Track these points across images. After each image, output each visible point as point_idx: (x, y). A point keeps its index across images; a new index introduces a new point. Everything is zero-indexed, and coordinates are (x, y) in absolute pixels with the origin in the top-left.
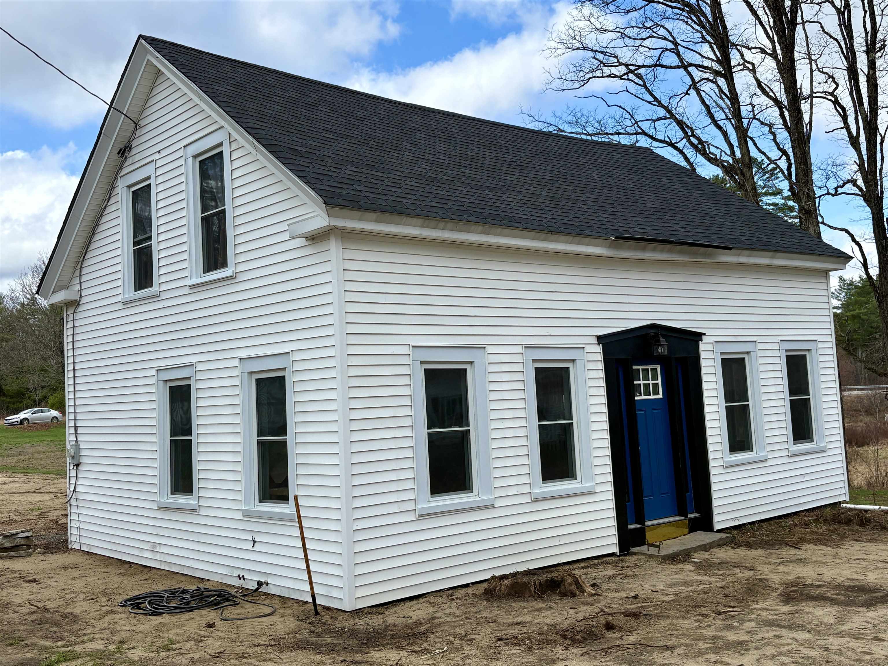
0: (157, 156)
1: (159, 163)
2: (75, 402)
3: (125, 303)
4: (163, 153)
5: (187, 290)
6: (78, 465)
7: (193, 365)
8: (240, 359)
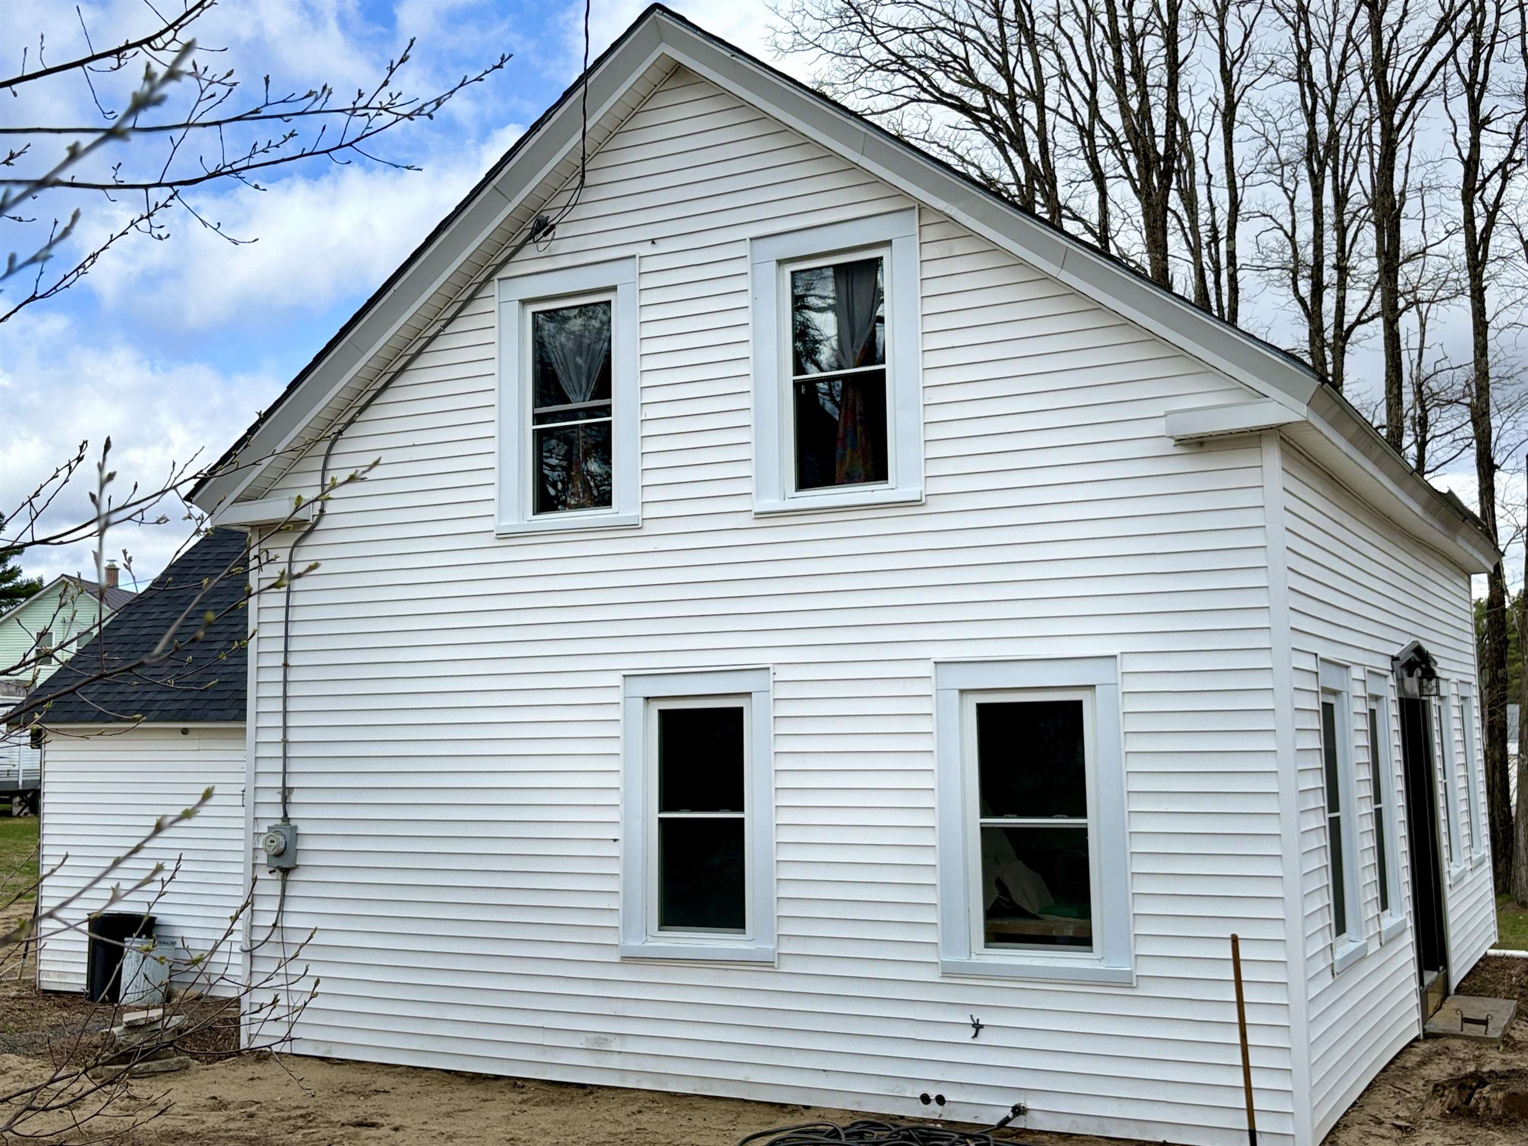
0: (647, 249)
1: (649, 265)
2: (285, 735)
3: (501, 536)
4: (662, 247)
5: (747, 521)
6: (286, 871)
7: (768, 668)
8: (935, 663)
